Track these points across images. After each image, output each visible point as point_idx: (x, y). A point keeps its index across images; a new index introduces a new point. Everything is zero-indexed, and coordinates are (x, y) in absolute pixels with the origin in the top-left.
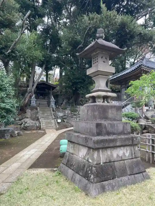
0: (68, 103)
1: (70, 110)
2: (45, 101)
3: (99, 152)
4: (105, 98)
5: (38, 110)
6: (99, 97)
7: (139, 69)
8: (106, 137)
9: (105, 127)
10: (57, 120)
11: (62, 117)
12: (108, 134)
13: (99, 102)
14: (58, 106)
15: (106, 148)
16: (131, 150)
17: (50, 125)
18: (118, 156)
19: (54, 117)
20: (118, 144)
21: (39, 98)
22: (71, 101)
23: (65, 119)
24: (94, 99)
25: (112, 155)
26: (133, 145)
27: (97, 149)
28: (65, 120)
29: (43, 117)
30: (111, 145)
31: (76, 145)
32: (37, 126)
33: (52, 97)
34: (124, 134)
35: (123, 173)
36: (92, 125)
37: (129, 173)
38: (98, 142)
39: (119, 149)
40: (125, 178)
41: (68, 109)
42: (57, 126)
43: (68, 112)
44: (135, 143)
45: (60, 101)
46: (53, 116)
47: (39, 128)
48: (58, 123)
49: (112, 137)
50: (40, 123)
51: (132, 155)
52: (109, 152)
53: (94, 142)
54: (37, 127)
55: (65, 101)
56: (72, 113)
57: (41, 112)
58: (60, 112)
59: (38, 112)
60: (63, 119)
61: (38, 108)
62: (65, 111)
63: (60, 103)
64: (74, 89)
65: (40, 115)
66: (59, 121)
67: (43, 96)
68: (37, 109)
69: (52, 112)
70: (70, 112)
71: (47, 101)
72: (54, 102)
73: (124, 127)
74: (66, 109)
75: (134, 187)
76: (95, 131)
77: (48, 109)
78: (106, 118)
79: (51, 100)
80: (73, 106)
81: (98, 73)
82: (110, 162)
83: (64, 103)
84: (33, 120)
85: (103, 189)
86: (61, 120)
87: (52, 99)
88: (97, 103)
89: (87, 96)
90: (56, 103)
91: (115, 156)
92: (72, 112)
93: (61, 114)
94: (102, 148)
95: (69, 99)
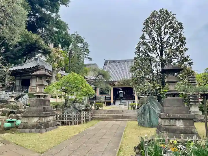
3: (44, 118)
7: (36, 68)
8: (46, 112)
16: (53, 118)
18: (49, 119)
20: (50, 115)
31: (30, 118)
35: (51, 125)
37: (53, 125)
39: (50, 117)
40: (52, 127)
49: (48, 112)
52: (47, 118)
75: (55, 130)
78: (46, 105)
81: (42, 85)
82: (47, 122)
85: (46, 131)
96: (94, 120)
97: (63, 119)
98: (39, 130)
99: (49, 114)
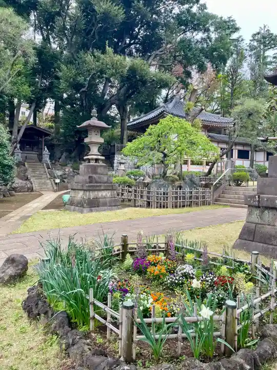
0: (69, 158)
1: (72, 167)
2: (34, 153)
3: (90, 192)
4: (97, 160)
5: (26, 166)
6: (92, 159)
8: (95, 184)
9: (95, 178)
10: (54, 181)
11: (61, 176)
12: (96, 182)
13: (93, 163)
14: (54, 162)
15: (95, 190)
16: (112, 193)
17: (45, 186)
18: (102, 195)
19: (49, 177)
20: (102, 188)
21: (24, 149)
22: (73, 155)
23: (65, 178)
24: (89, 160)
25: (98, 194)
26: (113, 189)
27: (89, 190)
28: (65, 180)
29: (34, 176)
30: (97, 188)
32: (28, 187)
33: (46, 149)
34: (108, 183)
35: (105, 204)
36: (86, 178)
37: (108, 205)
38: (89, 186)
39: (103, 191)
40: (106, 208)
41: (68, 165)
42: (55, 188)
43: (68, 169)
44: (114, 188)
45: (58, 154)
46: (48, 174)
47: (31, 190)
48: (56, 184)
49: (98, 184)
50: (32, 184)
51: (112, 195)
52: (96, 193)
53: (87, 187)
54: (29, 189)
55: (64, 154)
56: (75, 171)
57: (31, 170)
58: (58, 170)
59: (27, 170)
60: (62, 178)
61: (26, 163)
62: (65, 169)
63: (57, 156)
64: (77, 139)
65: (29, 174)
66: (58, 181)
67: (30, 147)
68: (24, 165)
69: (46, 169)
70: (71, 170)
71: (38, 153)
72: (48, 156)
73: (108, 179)
74: (66, 165)
76: (88, 180)
77: (40, 165)
78: (96, 173)
79: (44, 152)
80: (75, 161)
81: (92, 143)
82: (96, 198)
83: (63, 157)
84: (22, 179)
85: (91, 211)
86: (61, 180)
87: (46, 152)
88: (91, 164)
89: (85, 158)
90: (52, 157)
91: (100, 195)
92: (75, 169)
93: (59, 173)
94: (92, 190)
95: (70, 152)
96: (218, 204)
97: (148, 198)
98: (81, 208)
99: (100, 186)
